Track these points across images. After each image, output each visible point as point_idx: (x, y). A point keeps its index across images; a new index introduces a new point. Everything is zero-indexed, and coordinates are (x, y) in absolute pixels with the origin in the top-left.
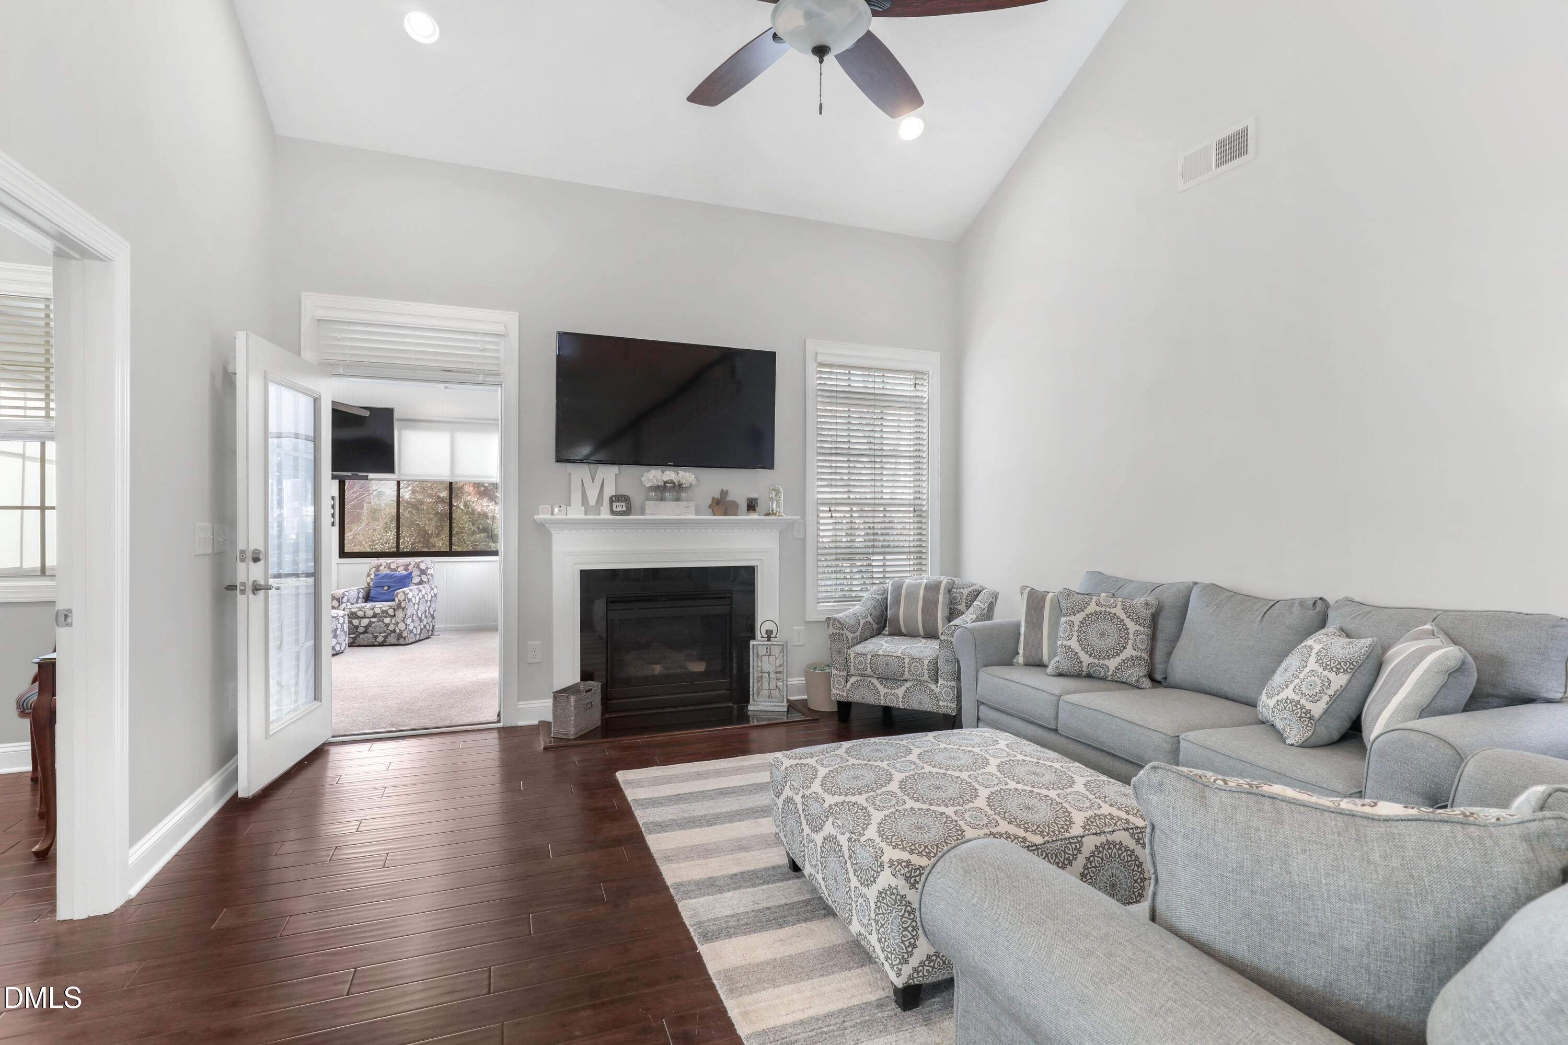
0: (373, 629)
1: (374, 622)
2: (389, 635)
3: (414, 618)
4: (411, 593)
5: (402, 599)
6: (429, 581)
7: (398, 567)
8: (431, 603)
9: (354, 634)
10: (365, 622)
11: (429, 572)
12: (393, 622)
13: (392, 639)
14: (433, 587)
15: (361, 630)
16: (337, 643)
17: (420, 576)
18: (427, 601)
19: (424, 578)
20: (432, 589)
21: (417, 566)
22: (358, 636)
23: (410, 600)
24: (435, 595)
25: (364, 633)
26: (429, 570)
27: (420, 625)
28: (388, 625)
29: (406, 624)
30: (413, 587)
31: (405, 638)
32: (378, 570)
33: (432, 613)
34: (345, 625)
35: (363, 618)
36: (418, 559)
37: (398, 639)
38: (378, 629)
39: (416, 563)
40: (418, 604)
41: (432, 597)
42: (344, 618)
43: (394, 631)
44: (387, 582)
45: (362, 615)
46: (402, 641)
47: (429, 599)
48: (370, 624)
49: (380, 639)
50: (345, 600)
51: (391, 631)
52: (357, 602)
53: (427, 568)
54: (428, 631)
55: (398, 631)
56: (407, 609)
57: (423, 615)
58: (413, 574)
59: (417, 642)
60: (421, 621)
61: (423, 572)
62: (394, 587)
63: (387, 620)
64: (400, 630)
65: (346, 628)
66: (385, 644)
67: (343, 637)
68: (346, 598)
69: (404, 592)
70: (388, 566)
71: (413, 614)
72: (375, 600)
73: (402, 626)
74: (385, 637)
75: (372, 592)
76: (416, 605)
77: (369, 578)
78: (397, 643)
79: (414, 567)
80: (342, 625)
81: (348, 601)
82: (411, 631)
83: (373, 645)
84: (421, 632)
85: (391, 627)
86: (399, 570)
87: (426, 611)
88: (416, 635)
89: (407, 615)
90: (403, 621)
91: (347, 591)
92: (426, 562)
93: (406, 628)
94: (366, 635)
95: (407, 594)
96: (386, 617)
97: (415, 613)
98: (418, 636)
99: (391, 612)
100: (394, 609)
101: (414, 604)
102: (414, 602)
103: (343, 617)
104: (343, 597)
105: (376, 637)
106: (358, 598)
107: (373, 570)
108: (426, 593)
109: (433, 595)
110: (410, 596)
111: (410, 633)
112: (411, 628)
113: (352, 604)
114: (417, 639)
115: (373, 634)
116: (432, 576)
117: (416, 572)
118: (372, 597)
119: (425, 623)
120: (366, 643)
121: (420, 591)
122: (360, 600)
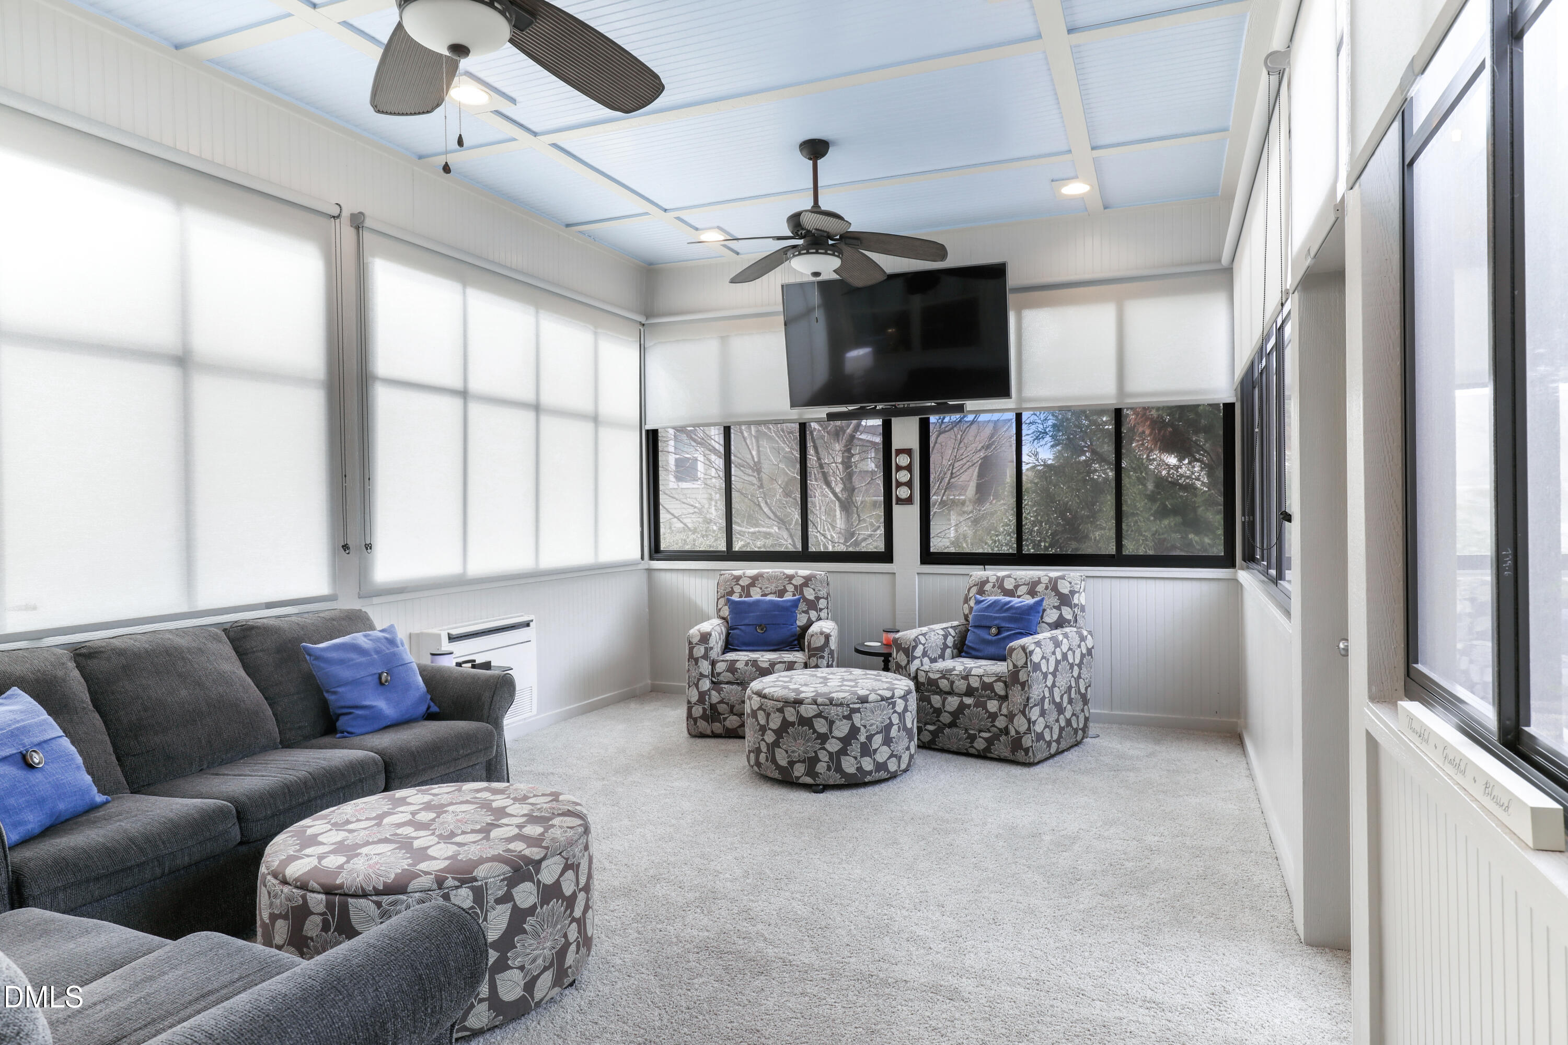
0: (967, 720)
1: (969, 706)
2: (996, 737)
3: (1046, 706)
4: (1038, 649)
5: (1020, 663)
6: (1076, 621)
7: (1017, 587)
8: (1080, 668)
9: (934, 724)
10: (953, 703)
11: (1076, 601)
12: (1004, 711)
13: (1001, 748)
14: (1085, 633)
15: (946, 718)
16: (892, 756)
17: (1058, 608)
18: (1072, 666)
19: (1067, 613)
20: (1083, 639)
21: (1053, 586)
22: (940, 730)
23: (1037, 667)
24: (1089, 651)
25: (952, 725)
26: (1076, 595)
27: (1057, 721)
28: (993, 716)
29: (1029, 721)
30: (1044, 635)
31: (1027, 751)
32: (981, 592)
33: (1083, 691)
34: (908, 715)
35: (949, 693)
36: (1054, 572)
37: (1014, 751)
38: (976, 721)
39: (1051, 579)
40: (1054, 674)
41: (1083, 656)
42: (906, 701)
43: (1006, 731)
44: (996, 618)
45: (947, 689)
46: (1020, 756)
47: (1077, 661)
48: (962, 707)
49: (980, 744)
50: (919, 652)
51: (1000, 730)
52: (942, 656)
53: (1073, 592)
54: (1076, 731)
55: (1013, 733)
56: (1030, 687)
57: (1066, 697)
58: (1044, 603)
59: (1052, 756)
60: (1060, 709)
61: (1065, 600)
62: (1009, 629)
63: (993, 706)
64: (1017, 732)
65: (911, 720)
66: (989, 755)
67: (905, 742)
68: (920, 647)
69: (1024, 648)
70: (1000, 583)
71: (1044, 698)
72: (974, 653)
73: (1020, 723)
74: (990, 742)
75: (970, 636)
76: (1050, 677)
77: (966, 605)
78: (1011, 757)
79: (1047, 588)
80: (902, 716)
81: (925, 654)
82: (1040, 737)
83: (967, 755)
84: (1060, 736)
85: (1001, 722)
86: (1019, 593)
87: (1070, 688)
88: (1049, 744)
89: (1031, 700)
90: (1023, 713)
91: (924, 635)
92: (1071, 577)
93: (1029, 729)
94: (955, 730)
95: (1031, 652)
96: (990, 698)
97: (1047, 695)
98: (1054, 745)
99: (999, 688)
100: (1005, 682)
101: (1045, 676)
102: (1044, 670)
103: (904, 697)
104: (915, 647)
105: (972, 738)
106: (945, 646)
107: (974, 590)
108: (1070, 649)
109: (1084, 651)
110: (1036, 658)
111: (1038, 741)
112: (1039, 728)
113: (933, 661)
114: (1053, 751)
115: (966, 730)
116: (1083, 609)
117: (1051, 601)
118: (970, 647)
119: (1068, 714)
120: (954, 748)
121: (1057, 644)
122: (948, 651)
